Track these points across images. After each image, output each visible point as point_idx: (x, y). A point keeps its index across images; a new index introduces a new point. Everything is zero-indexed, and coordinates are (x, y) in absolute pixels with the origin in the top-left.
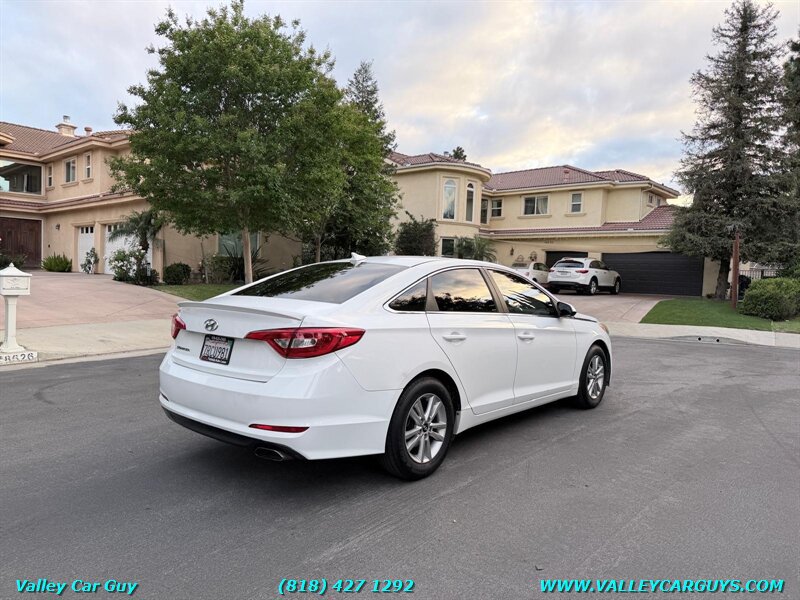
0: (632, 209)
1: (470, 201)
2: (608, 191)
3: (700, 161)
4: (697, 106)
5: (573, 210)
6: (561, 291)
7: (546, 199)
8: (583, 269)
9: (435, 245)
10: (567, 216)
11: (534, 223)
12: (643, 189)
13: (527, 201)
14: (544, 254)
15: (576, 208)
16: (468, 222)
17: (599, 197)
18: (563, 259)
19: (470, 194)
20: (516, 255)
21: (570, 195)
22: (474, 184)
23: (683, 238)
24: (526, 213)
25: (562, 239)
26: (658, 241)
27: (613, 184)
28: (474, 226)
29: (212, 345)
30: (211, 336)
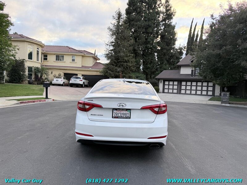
0: (90, 62)
1: (38, 54)
2: (83, 56)
3: (110, 52)
4: (109, 36)
5: (72, 61)
6: (73, 86)
7: (63, 57)
8: (81, 80)
9: (26, 69)
10: (70, 62)
11: (59, 64)
12: (92, 57)
13: (56, 56)
14: (63, 74)
15: (73, 60)
16: (37, 61)
17: (80, 58)
18: (74, 76)
19: (38, 52)
20: (53, 74)
21: (71, 56)
22: (39, 48)
23: (107, 72)
24: (56, 60)
25: (70, 70)
26: (99, 72)
27: (84, 54)
28: (39, 63)
29: (118, 112)
30: (116, 109)
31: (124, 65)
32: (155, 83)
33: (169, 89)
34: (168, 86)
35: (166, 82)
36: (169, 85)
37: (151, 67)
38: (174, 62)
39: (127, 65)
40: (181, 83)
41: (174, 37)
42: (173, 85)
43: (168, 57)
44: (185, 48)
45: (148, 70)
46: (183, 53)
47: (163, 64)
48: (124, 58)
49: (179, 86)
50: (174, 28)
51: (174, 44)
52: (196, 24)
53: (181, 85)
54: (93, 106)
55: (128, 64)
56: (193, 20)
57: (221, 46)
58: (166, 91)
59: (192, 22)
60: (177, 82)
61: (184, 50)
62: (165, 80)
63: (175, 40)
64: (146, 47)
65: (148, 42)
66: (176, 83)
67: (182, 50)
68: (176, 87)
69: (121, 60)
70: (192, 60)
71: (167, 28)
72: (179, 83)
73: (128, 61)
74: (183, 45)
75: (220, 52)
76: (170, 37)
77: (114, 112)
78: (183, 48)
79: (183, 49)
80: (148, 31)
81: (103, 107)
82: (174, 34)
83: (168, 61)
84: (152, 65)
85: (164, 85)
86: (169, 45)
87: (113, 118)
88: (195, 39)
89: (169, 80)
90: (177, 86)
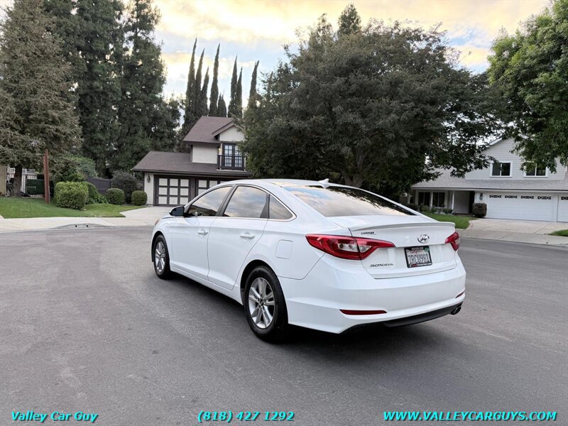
29: (414, 254)
30: (410, 248)
31: (47, 130)
32: (130, 182)
33: (168, 196)
34: (166, 189)
35: (160, 180)
36: (169, 187)
37: (107, 139)
38: (163, 133)
39: (57, 130)
40: (197, 184)
41: (159, 73)
42: (179, 187)
43: (147, 119)
44: (183, 104)
45: (99, 147)
46: (180, 115)
47: (138, 134)
48: (50, 112)
49: (193, 189)
50: (159, 53)
51: (160, 90)
52: (203, 53)
53: (197, 188)
54: (375, 245)
55: (60, 128)
56: (196, 43)
57: (304, 115)
58: (162, 200)
59: (195, 47)
60: (187, 181)
61: (181, 107)
62: (158, 175)
63: (162, 81)
64: (91, 88)
65: (94, 75)
66: (185, 183)
67: (178, 107)
68: (185, 192)
69: (39, 118)
70: (216, 134)
71: (143, 50)
72: (193, 184)
73: (60, 119)
74: (179, 96)
75: (304, 124)
76: (151, 74)
77: (408, 255)
78: (179, 102)
79: (181, 104)
80: (94, 48)
81: (397, 246)
82: (159, 67)
83: (147, 129)
84: (109, 135)
85: (157, 186)
86: (150, 92)
87: (408, 266)
88: (202, 85)
89: (169, 176)
90: (187, 189)
